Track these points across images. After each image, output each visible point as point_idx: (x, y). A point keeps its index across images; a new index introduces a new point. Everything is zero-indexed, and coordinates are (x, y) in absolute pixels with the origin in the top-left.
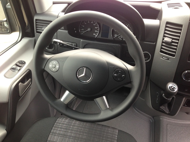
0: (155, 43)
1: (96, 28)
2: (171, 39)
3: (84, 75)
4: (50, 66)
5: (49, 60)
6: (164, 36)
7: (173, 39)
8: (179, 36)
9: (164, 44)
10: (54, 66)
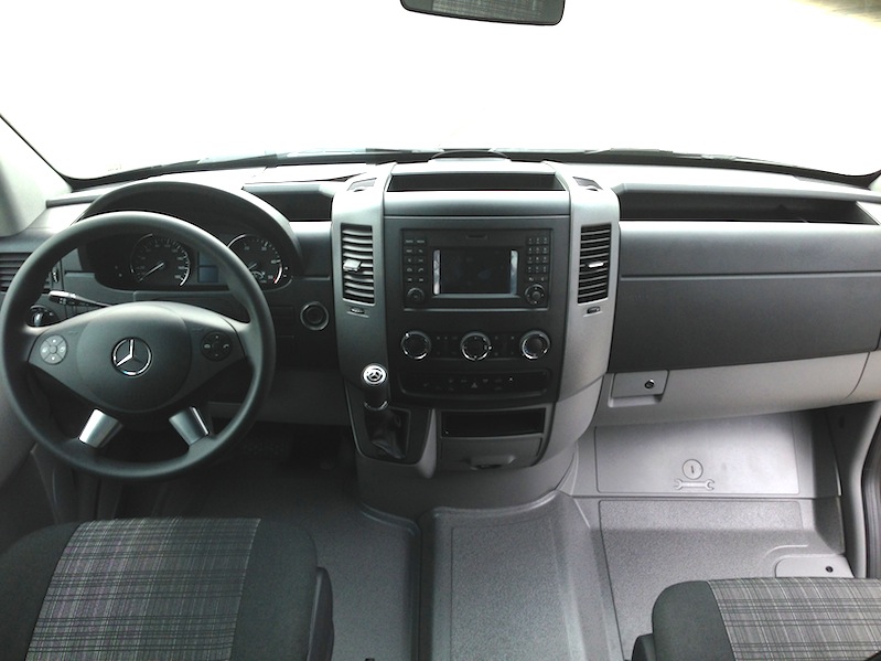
0: (329, 279)
1: (180, 258)
2: (358, 263)
3: (130, 356)
4: (44, 350)
5: (38, 338)
6: (344, 259)
7: (362, 261)
8: (371, 253)
9: (348, 277)
10: (53, 349)
